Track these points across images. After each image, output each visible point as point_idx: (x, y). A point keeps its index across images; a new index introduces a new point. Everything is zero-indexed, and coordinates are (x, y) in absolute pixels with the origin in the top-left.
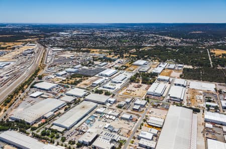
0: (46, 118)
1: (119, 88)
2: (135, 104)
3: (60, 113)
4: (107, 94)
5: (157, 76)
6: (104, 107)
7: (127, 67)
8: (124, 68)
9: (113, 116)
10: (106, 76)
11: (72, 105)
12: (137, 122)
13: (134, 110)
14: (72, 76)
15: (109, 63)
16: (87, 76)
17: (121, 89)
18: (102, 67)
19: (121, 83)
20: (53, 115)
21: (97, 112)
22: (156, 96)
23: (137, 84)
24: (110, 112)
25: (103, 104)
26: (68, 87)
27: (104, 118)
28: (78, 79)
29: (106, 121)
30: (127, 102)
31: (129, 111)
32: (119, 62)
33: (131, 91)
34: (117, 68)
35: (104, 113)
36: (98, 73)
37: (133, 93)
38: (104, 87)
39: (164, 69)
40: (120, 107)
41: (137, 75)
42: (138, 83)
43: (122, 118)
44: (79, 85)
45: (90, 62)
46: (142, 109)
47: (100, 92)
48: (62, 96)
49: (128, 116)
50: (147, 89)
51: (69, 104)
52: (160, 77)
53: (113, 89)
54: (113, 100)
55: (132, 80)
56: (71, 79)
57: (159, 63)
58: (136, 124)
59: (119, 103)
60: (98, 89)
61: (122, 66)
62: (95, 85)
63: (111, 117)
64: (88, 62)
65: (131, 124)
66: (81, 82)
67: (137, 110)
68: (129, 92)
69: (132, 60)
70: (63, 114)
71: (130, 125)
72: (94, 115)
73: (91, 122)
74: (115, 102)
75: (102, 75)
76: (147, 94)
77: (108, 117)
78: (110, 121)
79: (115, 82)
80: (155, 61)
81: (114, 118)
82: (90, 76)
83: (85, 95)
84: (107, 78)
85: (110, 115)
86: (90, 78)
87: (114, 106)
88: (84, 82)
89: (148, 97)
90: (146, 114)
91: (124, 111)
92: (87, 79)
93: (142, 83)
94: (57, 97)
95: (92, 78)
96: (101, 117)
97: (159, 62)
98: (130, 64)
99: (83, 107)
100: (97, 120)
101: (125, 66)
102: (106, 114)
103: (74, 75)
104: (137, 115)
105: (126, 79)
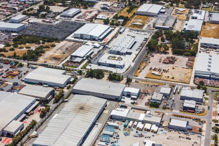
0: (9, 135)
1: (133, 64)
2: (183, 98)
3: (34, 123)
4: (114, 78)
5: (197, 38)
6: (122, 107)
7: (126, 20)
8: (121, 20)
9: (152, 123)
10: (93, 39)
11: (52, 105)
12: (204, 133)
13: (186, 109)
14: (15, 40)
15: (83, 11)
16: (50, 40)
17: (137, 68)
18: (73, 20)
19: (130, 54)
20: (22, 128)
21: (112, 118)
22: (215, 79)
23: (164, 56)
24: (142, 116)
25: (117, 99)
26: (21, 66)
27: (135, 130)
28: (33, 47)
29: (141, 136)
30: (165, 95)
31: (177, 112)
32: (103, 8)
33: (160, 70)
34: (106, 22)
35: (130, 120)
36: (71, 33)
37: (165, 74)
38: (99, 64)
39: (204, 24)
40: (154, 104)
41: (156, 36)
42: (166, 53)
43: (170, 128)
44: (41, 60)
45: (41, 9)
46: (201, 107)
47: (98, 75)
48: (16, 84)
49: (182, 123)
50: (190, 66)
51: (44, 102)
52: (203, 40)
53: (121, 67)
54: (134, 91)
55: (151, 48)
56: (16, 46)
57: (187, 10)
58: (203, 138)
59: (148, 97)
60: (88, 67)
61: (116, 17)
62: (79, 60)
63: (148, 126)
64: (36, 7)
65: (194, 138)
66: (43, 52)
67: (192, 110)
68: (157, 73)
69: (130, 4)
70: (42, 124)
71: (193, 141)
72: (110, 123)
73: (112, 140)
74: (139, 95)
75: (82, 37)
76: (195, 77)
77: (140, 125)
78: (149, 134)
79: (118, 53)
80: (177, 6)
81: (155, 128)
82: (58, 40)
83: (68, 82)
84: (97, 44)
85: (144, 122)
86: (58, 45)
87: (142, 104)
88: (49, 53)
89: (202, 83)
90: (213, 118)
91: (167, 113)
92: (54, 46)
93: (174, 53)
94: (9, 88)
95: (62, 43)
96: (125, 126)
97: (187, 7)
98: (129, 11)
99: (82, 108)
100: (121, 133)
101: (122, 17)
102: (134, 120)
103: (21, 38)
104: (197, 120)
105: (137, 46)
